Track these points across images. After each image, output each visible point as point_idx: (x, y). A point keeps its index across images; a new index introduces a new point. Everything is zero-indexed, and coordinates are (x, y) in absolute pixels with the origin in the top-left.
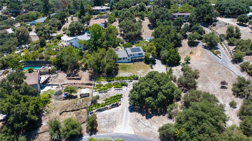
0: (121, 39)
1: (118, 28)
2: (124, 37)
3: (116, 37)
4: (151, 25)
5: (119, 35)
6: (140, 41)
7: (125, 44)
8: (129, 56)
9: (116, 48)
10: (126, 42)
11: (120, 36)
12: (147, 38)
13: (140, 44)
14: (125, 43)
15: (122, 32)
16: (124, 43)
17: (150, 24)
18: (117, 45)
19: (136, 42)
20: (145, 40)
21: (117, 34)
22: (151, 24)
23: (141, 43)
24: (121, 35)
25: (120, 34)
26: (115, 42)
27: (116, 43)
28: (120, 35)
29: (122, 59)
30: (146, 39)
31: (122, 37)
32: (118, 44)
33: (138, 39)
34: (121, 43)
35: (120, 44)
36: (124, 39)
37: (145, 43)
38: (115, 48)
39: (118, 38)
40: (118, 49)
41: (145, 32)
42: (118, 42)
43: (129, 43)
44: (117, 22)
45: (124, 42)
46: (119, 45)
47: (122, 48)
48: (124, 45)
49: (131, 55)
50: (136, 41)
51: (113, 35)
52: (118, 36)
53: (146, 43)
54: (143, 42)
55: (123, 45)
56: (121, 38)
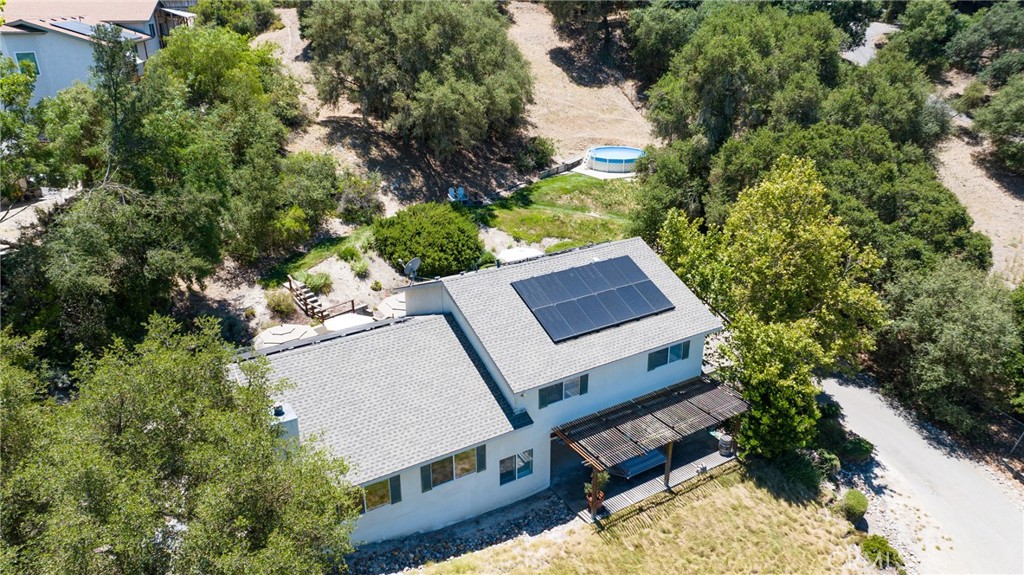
0: (339, 172)
1: (302, 70)
2: (374, 153)
3: (282, 152)
4: (581, 58)
5: (317, 132)
6: (535, 180)
7: (391, 223)
8: (520, 420)
9: (298, 280)
10: (405, 196)
11: (331, 140)
12: (586, 155)
13: (549, 212)
14: (392, 207)
15: (346, 109)
16: (379, 208)
17: (566, 45)
18: (298, 238)
19: (504, 194)
20: (575, 170)
21: (296, 123)
22: (578, 48)
23: (552, 204)
24: (339, 130)
25: (324, 124)
26: (272, 210)
27: (289, 220)
28: (325, 131)
29: (411, 487)
30: (578, 163)
31: (354, 146)
32: (314, 222)
33: (505, 160)
34: (349, 217)
35: (335, 225)
36: (372, 164)
37: (589, 201)
38: (273, 273)
39: (308, 159)
40: (319, 290)
41: (546, 104)
42: (312, 204)
43: (441, 210)
44: (287, 30)
45: (383, 198)
46: (331, 241)
47: (363, 275)
48: (386, 232)
49: (550, 394)
50: (500, 185)
51: (241, 118)
52: (307, 145)
53: (595, 192)
54: (567, 192)
55: (367, 234)
56: (346, 159)
